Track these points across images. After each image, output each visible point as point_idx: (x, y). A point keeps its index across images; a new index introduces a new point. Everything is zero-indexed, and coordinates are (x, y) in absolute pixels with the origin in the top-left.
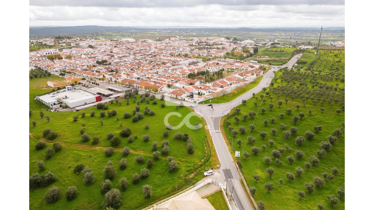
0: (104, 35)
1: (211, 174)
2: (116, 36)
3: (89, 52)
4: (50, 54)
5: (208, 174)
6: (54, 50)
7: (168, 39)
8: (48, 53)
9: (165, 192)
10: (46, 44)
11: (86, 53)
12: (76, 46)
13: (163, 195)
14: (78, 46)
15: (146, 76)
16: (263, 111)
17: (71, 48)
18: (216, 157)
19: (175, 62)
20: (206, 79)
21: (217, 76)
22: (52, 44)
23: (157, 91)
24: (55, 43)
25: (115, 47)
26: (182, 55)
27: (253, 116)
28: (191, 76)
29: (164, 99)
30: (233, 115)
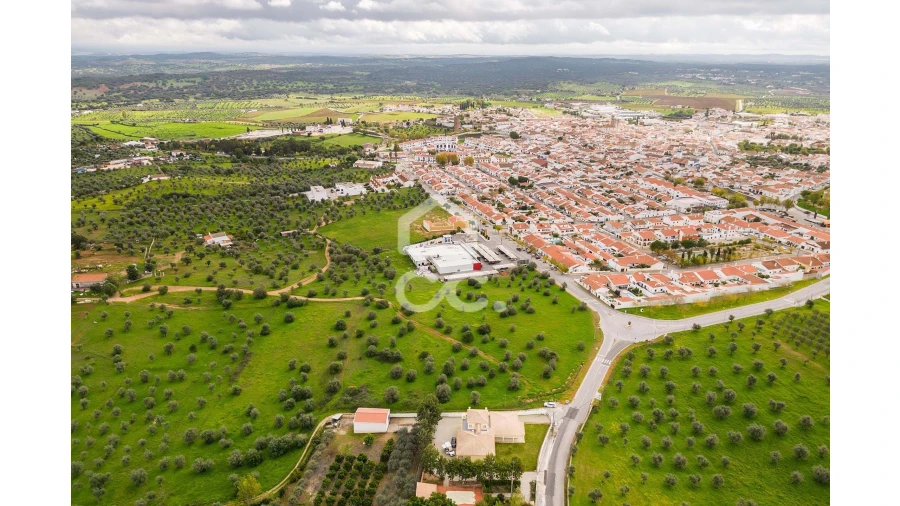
1: (552, 406)
3: (507, 148)
4: (443, 148)
5: (548, 406)
6: (452, 139)
8: (439, 146)
10: (441, 124)
11: (501, 152)
12: (488, 132)
14: (492, 131)
16: (712, 352)
17: (478, 136)
18: (574, 392)
19: (660, 200)
20: (683, 261)
21: (715, 256)
22: (451, 125)
23: (566, 270)
24: (456, 123)
25: (560, 139)
26: (690, 180)
27: (685, 355)
28: (657, 247)
29: (567, 289)
30: (657, 344)
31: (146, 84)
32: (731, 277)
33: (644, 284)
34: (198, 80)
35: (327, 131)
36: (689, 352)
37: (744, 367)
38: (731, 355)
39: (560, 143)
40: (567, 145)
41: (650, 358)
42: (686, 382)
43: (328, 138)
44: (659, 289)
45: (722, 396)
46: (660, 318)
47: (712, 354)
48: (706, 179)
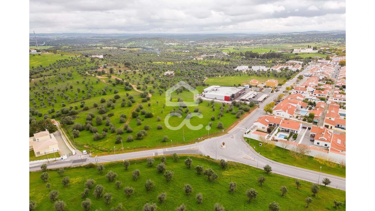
18: (108, 154)
23: (271, 112)
31: (267, 40)
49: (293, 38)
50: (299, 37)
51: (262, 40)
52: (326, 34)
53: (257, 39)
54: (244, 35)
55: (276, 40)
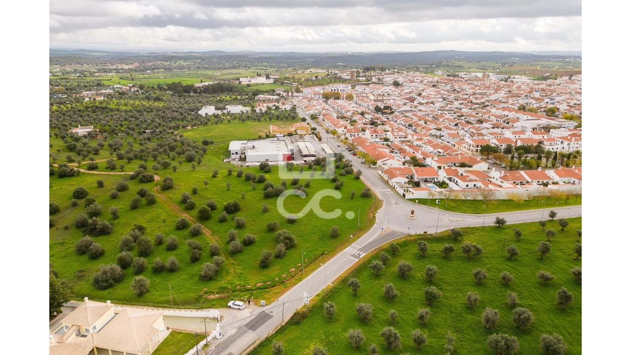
0: (449, 66)
1: (237, 307)
2: (470, 68)
3: (385, 91)
4: (336, 91)
5: (232, 306)
6: (345, 86)
7: (568, 78)
8: (336, 90)
9: (161, 299)
10: (341, 77)
11: (381, 94)
12: (377, 83)
13: (156, 301)
14: (380, 82)
15: (406, 137)
16: (513, 254)
17: (368, 85)
18: (287, 288)
19: (508, 123)
20: (511, 162)
21: (551, 160)
22: (348, 77)
23: (375, 164)
24: (352, 76)
25: (434, 86)
26: (543, 110)
27: (471, 254)
28: (487, 151)
29: (361, 177)
30: (438, 239)
31: (164, 63)
32: (566, 179)
33: (456, 179)
34: (199, 61)
35: (254, 81)
36: (478, 250)
37: (556, 278)
38: (541, 260)
39: (433, 89)
40: (437, 90)
41: (423, 254)
42: (460, 290)
43: (253, 86)
44: (471, 184)
45: (512, 317)
46: (459, 211)
47: (512, 255)
48: (558, 109)
49: (203, 60)
50: (211, 60)
51: (154, 63)
52: (246, 56)
53: (143, 62)
54: (105, 54)
55: (177, 64)
